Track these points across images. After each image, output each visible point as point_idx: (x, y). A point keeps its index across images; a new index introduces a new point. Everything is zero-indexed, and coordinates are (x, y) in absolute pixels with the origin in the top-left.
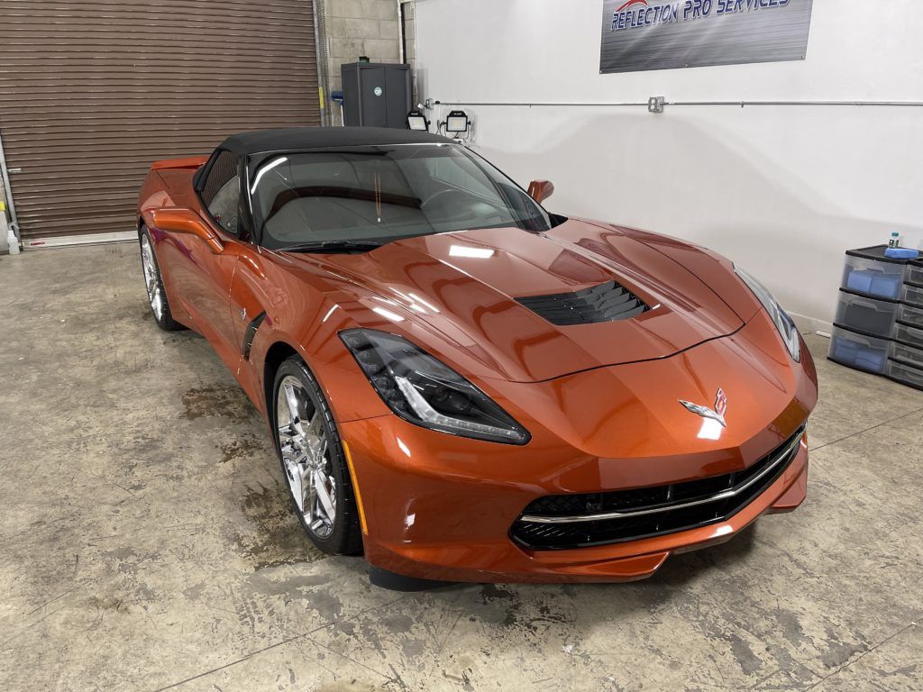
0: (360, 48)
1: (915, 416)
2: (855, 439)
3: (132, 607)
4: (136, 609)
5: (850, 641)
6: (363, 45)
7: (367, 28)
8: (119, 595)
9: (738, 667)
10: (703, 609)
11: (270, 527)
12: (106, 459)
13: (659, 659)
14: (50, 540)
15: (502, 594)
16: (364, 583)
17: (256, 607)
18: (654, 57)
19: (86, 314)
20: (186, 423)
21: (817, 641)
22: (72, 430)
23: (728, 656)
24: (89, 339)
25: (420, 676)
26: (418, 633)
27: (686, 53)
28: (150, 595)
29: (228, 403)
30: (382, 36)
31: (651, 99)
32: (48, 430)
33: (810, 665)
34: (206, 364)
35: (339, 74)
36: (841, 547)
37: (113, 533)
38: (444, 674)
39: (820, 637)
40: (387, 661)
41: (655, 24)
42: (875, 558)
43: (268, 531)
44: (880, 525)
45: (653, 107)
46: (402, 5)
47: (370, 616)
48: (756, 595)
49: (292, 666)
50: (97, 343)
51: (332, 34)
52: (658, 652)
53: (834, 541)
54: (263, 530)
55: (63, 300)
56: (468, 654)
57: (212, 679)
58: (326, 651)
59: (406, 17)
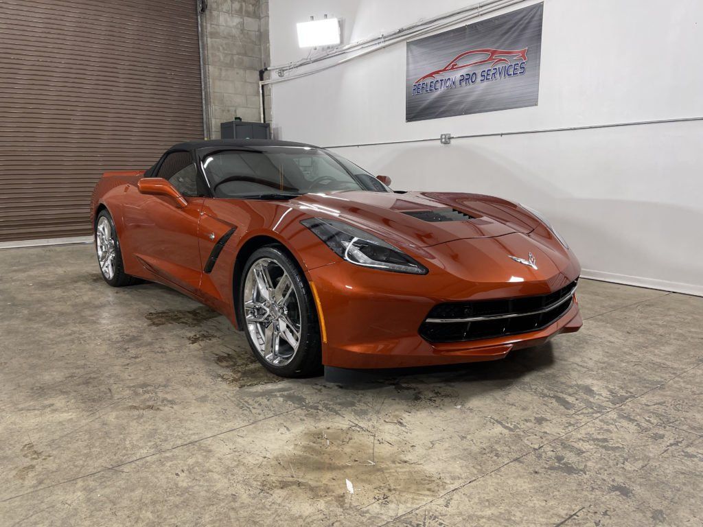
0: (233, 113)
1: (633, 306)
2: (600, 317)
3: (161, 408)
4: (166, 408)
5: (624, 394)
6: (235, 111)
7: (239, 100)
8: (150, 403)
9: (562, 407)
10: (533, 387)
11: (240, 370)
12: (105, 347)
13: (514, 407)
14: (84, 384)
15: (408, 389)
16: (316, 389)
17: (248, 403)
18: (442, 109)
19: (47, 281)
20: (154, 328)
21: (604, 395)
22: (70, 335)
23: (555, 403)
24: (58, 293)
25: (370, 423)
26: (360, 407)
27: (462, 106)
28: (172, 402)
29: (181, 318)
30: (249, 106)
31: (442, 135)
32: (51, 336)
33: (604, 404)
34: (154, 301)
35: (220, 130)
36: (606, 359)
37: (130, 378)
38: (386, 422)
39: (605, 393)
40: (347, 418)
41: (441, 90)
42: (628, 362)
43: (239, 372)
44: (626, 350)
45: (443, 140)
46: (263, 86)
47: (326, 402)
48: (563, 380)
49: (285, 424)
50: (65, 294)
51: (214, 103)
52: (512, 405)
53: (601, 357)
54: (235, 371)
55: (25, 274)
56: (397, 413)
57: (235, 433)
58: (305, 418)
59: (265, 94)
